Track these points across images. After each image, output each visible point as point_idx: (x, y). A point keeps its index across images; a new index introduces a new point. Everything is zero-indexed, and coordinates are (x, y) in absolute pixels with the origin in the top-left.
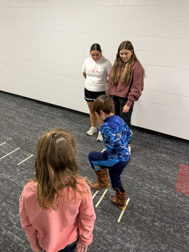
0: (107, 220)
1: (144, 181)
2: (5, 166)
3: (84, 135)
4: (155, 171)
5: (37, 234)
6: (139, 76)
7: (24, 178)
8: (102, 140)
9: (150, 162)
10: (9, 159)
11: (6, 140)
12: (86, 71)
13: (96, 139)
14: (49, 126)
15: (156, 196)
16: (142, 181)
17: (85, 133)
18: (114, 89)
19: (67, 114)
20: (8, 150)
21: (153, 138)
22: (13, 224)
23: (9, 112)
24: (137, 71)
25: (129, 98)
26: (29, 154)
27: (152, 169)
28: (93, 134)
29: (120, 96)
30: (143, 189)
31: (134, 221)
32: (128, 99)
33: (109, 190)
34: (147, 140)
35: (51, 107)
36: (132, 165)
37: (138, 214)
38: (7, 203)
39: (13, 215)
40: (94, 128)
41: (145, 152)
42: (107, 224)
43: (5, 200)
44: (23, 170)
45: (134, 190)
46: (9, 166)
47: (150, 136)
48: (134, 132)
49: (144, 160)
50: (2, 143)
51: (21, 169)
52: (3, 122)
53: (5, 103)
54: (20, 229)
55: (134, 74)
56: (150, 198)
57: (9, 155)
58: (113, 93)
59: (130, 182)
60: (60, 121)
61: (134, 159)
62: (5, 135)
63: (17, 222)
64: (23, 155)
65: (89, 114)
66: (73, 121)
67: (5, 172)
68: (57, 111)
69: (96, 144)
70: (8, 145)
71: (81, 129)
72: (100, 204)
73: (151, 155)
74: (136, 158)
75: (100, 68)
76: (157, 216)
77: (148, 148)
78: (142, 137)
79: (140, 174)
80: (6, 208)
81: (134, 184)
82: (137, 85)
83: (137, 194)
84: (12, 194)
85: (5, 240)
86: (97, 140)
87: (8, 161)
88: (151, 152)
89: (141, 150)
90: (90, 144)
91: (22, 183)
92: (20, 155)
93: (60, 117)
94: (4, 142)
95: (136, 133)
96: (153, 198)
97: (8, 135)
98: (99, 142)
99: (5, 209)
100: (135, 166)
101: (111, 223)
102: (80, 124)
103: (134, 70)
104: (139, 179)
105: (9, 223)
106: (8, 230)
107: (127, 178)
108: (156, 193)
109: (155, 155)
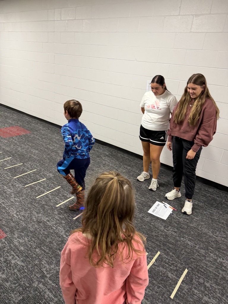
0: (157, 292)
1: (208, 249)
2: (43, 206)
3: (133, 180)
4: (223, 239)
5: (76, 295)
6: (211, 117)
7: (62, 223)
8: (155, 190)
9: (217, 226)
10: (48, 199)
11: (46, 176)
12: (145, 106)
13: (147, 186)
14: (93, 165)
15: (224, 273)
16: (205, 250)
17: (135, 178)
18: (178, 128)
19: (115, 153)
20: (47, 188)
21: (222, 195)
22: (46, 277)
23: (52, 145)
24: (209, 111)
25: (196, 141)
26: (69, 195)
27: (220, 235)
28: (145, 180)
29: (185, 138)
30: (206, 260)
31: (192, 300)
32: (194, 143)
33: (161, 254)
34: (214, 196)
35: (98, 143)
36: (192, 227)
37: (198, 292)
38: (42, 249)
39: (47, 266)
40: (146, 173)
41: (211, 211)
42: (157, 298)
43: (39, 246)
44: (61, 213)
45: (194, 259)
46: (47, 207)
47: (218, 191)
48: (198, 184)
49: (208, 223)
50: (42, 179)
51: (60, 212)
52: (44, 155)
53: (48, 135)
54: (53, 284)
55: (205, 113)
56: (215, 274)
57: (48, 194)
58: (176, 134)
59: (189, 249)
60: (106, 160)
61: (196, 219)
62: (45, 170)
63: (51, 274)
64: (63, 196)
65: (142, 156)
66: (121, 162)
67: (42, 213)
68: (104, 148)
69: (147, 194)
70: (48, 183)
71: (130, 173)
72: (149, 270)
73: (219, 216)
74: (198, 219)
75: (162, 104)
76: (224, 300)
77: (215, 207)
78: (207, 192)
79: (203, 240)
80: (40, 256)
81: (195, 251)
82: (208, 127)
83: (197, 266)
84: (48, 240)
85: (36, 294)
86: (149, 188)
87: (46, 200)
88: (219, 213)
89: (206, 209)
90: (140, 192)
91: (59, 228)
92: (60, 195)
93: (107, 155)
94: (43, 178)
95: (199, 185)
96: (219, 274)
97: (49, 171)
98: (151, 192)
99: (38, 257)
100: (197, 229)
101: (162, 297)
102: (129, 166)
103: (205, 108)
104: (201, 246)
105: (42, 274)
106: (39, 283)
107: (185, 242)
108: (223, 268)
109: (223, 218)
